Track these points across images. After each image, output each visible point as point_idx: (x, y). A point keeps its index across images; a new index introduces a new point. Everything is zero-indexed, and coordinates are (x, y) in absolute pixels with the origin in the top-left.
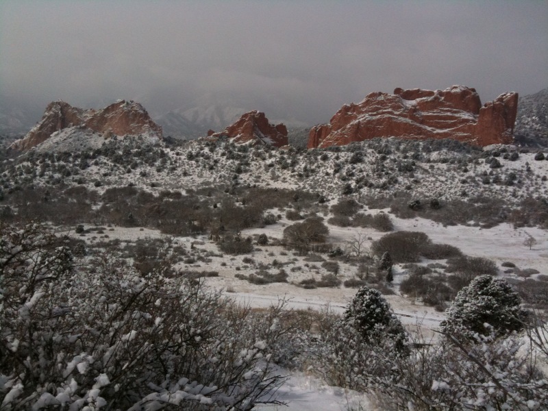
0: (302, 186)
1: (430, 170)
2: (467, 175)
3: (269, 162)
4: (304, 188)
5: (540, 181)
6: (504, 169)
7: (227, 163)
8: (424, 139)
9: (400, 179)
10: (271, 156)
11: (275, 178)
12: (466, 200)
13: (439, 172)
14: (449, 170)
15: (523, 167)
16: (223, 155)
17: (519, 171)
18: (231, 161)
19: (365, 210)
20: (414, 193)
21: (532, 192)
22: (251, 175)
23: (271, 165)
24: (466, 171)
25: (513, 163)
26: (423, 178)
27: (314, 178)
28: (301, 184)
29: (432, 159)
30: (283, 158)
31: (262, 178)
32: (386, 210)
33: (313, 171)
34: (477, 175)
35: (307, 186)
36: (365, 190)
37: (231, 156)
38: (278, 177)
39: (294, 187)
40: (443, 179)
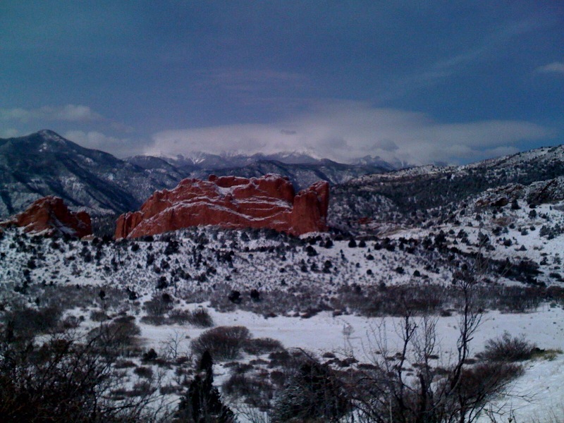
0: (109, 281)
1: (249, 260)
2: (285, 263)
3: (69, 254)
4: (112, 283)
5: (354, 268)
6: (320, 257)
7: (18, 257)
8: (241, 228)
9: (219, 270)
10: (71, 248)
11: (77, 273)
12: (285, 289)
13: (259, 261)
14: (268, 259)
15: (338, 254)
16: (12, 246)
17: (334, 259)
18: (23, 254)
19: (183, 306)
20: (234, 284)
21: (348, 280)
22: (46, 270)
23: (72, 258)
24: (284, 259)
25: (328, 250)
26: (242, 268)
27: (123, 272)
28: (108, 279)
29: (250, 248)
30: (85, 250)
31: (60, 274)
32: (205, 304)
33: (122, 263)
34: (295, 264)
35: (115, 281)
36: (182, 283)
37: (23, 248)
38: (81, 271)
39: (100, 283)
40: (263, 268)
